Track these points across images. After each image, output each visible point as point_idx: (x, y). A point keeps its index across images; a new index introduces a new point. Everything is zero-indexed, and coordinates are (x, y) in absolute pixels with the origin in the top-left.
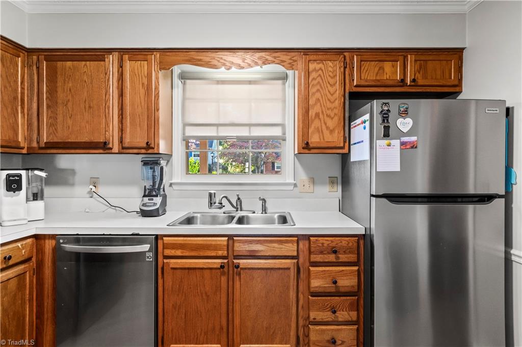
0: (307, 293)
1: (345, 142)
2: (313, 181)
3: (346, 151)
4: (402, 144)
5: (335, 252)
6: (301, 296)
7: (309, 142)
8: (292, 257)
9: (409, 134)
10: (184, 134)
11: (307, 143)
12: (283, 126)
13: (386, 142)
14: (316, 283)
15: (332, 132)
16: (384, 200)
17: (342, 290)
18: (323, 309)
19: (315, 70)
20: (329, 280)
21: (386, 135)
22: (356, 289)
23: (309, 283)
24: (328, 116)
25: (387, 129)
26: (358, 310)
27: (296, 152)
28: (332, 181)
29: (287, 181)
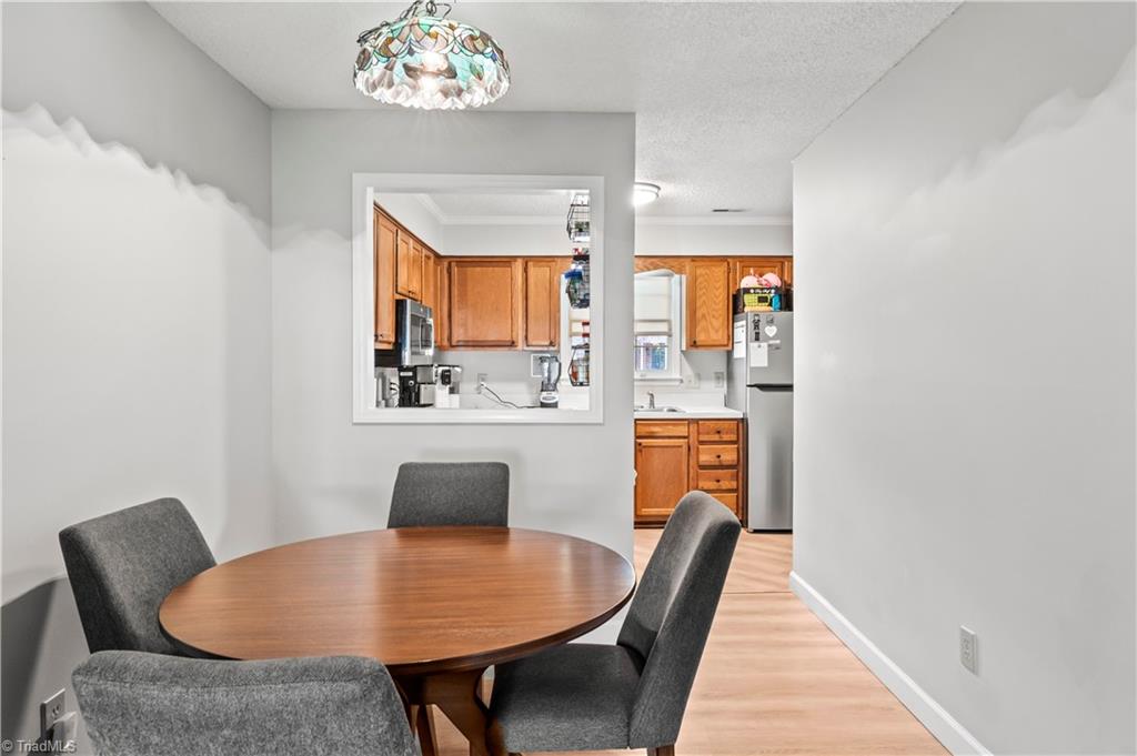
0: (696, 466)
1: (729, 339)
2: (699, 377)
3: (730, 348)
4: (769, 346)
5: (719, 432)
6: (691, 470)
7: (697, 340)
8: (685, 437)
9: (773, 338)
10: (570, 329)
11: (695, 342)
12: (668, 321)
13: (756, 344)
14: (705, 458)
15: (717, 331)
16: (756, 389)
17: (725, 463)
18: (709, 479)
19: (701, 275)
20: (714, 456)
21: (757, 339)
22: (735, 463)
23: (698, 458)
24: (714, 316)
25: (757, 334)
26: (737, 480)
27: (684, 348)
28: (718, 377)
29: (673, 377)
